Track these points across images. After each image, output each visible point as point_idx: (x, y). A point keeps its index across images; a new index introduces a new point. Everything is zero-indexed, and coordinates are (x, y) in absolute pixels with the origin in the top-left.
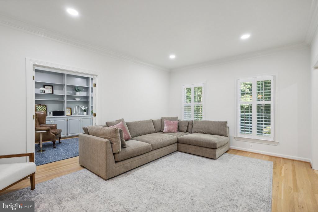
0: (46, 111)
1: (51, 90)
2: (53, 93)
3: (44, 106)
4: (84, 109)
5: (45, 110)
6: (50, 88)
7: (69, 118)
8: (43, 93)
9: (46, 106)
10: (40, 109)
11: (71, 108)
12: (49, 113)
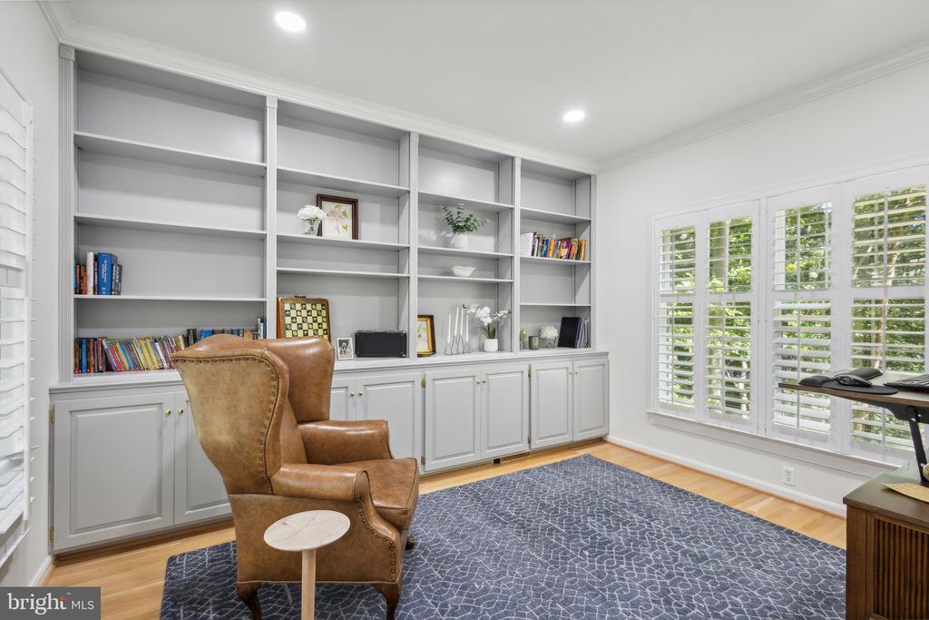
0: (328, 332)
1: (349, 222)
2: (355, 235)
3: (319, 307)
4: (488, 321)
5: (325, 326)
6: (344, 213)
7: (430, 374)
8: (314, 236)
9: (325, 304)
10: (299, 320)
11: (431, 317)
12: (341, 342)
